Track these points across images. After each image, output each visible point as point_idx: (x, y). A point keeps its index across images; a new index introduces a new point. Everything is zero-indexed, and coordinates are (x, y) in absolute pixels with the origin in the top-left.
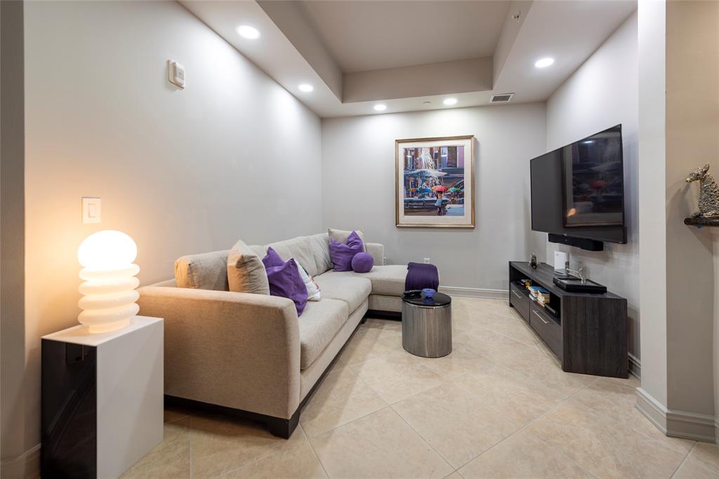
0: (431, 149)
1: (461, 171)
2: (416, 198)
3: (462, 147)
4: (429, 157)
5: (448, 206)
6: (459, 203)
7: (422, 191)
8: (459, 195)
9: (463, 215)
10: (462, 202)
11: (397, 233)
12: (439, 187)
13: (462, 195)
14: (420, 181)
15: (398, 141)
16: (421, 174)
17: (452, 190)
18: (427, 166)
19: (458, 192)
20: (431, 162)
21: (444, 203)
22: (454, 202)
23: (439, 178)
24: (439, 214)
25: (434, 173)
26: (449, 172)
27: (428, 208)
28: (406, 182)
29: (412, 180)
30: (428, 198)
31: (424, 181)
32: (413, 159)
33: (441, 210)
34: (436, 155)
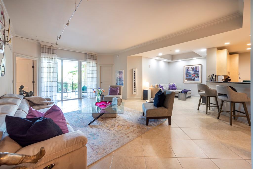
0: (192, 67)
1: (198, 71)
2: (188, 77)
3: (199, 67)
4: (191, 69)
5: (195, 79)
6: (198, 78)
7: (189, 76)
8: (198, 77)
9: (199, 80)
10: (199, 78)
11: (184, 84)
12: (193, 75)
13: (199, 77)
14: (189, 74)
15: (184, 66)
16: (189, 72)
17: (196, 75)
18: (191, 71)
19: (198, 76)
20: (192, 70)
21: (194, 78)
22: (197, 78)
23: (193, 73)
24: (193, 80)
25: (192, 72)
26: (196, 72)
27: (191, 79)
28: (186, 74)
29: (187, 73)
30: (191, 77)
31: (190, 74)
32: (187, 69)
33: (194, 80)
34: (193, 69)
